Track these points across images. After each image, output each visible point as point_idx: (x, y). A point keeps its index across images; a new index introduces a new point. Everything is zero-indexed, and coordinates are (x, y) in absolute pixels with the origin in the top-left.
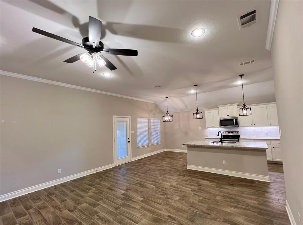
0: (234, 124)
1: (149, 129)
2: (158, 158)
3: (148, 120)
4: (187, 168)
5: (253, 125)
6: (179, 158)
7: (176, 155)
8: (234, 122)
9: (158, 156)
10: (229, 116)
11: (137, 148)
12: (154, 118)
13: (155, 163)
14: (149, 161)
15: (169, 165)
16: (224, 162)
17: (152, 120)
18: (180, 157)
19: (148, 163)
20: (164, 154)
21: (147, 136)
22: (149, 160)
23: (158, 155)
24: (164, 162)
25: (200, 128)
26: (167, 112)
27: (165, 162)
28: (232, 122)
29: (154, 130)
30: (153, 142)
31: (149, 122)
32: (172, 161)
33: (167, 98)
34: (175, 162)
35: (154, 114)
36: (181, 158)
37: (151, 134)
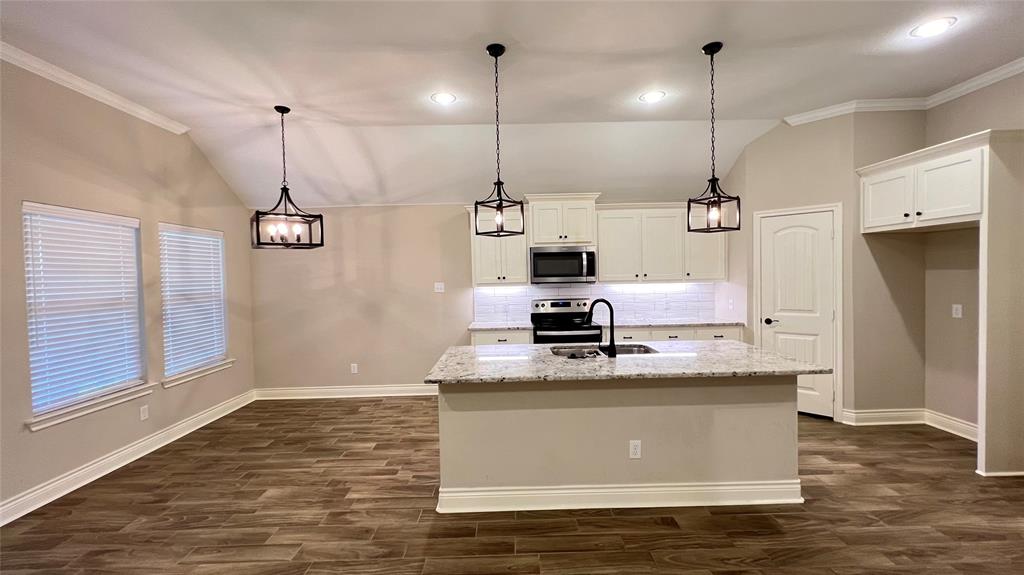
0: (585, 270)
1: (147, 286)
2: (217, 460)
3: (132, 234)
4: (439, 510)
5: (641, 276)
6: (350, 434)
7: (327, 421)
8: (585, 263)
9: (211, 446)
10: (566, 240)
11: (27, 426)
12: (186, 223)
13: (197, 518)
14: (142, 509)
15: (310, 504)
16: (635, 447)
17: (169, 237)
18: (357, 431)
19: (137, 525)
20: (249, 420)
21: (129, 332)
22: (148, 497)
23: (213, 434)
24: (272, 492)
25: (439, 287)
26: (285, 190)
27: (274, 484)
28: (576, 262)
29: (186, 298)
30: (177, 365)
31: (144, 242)
32: (319, 466)
33: (283, 110)
34: (344, 470)
35: (184, 203)
36: (362, 435)
37: (160, 318)
